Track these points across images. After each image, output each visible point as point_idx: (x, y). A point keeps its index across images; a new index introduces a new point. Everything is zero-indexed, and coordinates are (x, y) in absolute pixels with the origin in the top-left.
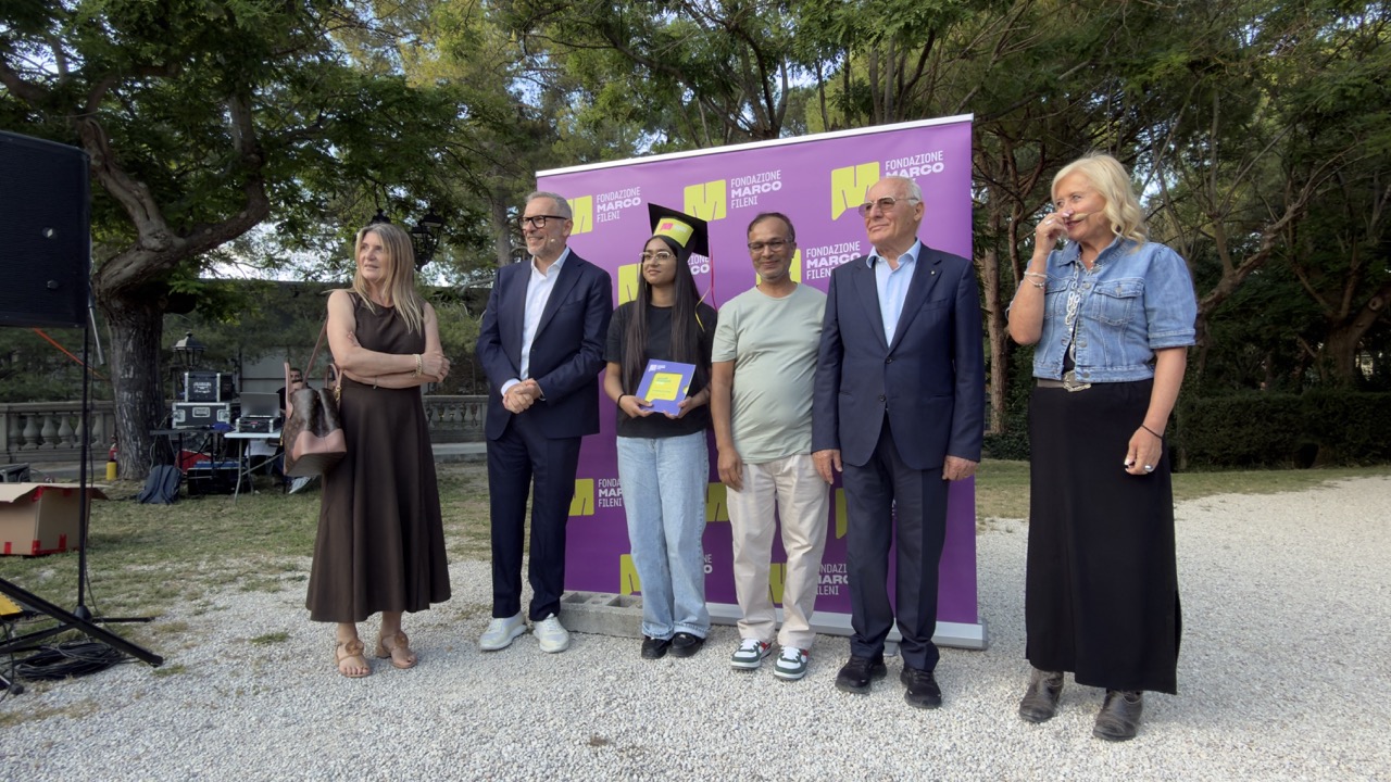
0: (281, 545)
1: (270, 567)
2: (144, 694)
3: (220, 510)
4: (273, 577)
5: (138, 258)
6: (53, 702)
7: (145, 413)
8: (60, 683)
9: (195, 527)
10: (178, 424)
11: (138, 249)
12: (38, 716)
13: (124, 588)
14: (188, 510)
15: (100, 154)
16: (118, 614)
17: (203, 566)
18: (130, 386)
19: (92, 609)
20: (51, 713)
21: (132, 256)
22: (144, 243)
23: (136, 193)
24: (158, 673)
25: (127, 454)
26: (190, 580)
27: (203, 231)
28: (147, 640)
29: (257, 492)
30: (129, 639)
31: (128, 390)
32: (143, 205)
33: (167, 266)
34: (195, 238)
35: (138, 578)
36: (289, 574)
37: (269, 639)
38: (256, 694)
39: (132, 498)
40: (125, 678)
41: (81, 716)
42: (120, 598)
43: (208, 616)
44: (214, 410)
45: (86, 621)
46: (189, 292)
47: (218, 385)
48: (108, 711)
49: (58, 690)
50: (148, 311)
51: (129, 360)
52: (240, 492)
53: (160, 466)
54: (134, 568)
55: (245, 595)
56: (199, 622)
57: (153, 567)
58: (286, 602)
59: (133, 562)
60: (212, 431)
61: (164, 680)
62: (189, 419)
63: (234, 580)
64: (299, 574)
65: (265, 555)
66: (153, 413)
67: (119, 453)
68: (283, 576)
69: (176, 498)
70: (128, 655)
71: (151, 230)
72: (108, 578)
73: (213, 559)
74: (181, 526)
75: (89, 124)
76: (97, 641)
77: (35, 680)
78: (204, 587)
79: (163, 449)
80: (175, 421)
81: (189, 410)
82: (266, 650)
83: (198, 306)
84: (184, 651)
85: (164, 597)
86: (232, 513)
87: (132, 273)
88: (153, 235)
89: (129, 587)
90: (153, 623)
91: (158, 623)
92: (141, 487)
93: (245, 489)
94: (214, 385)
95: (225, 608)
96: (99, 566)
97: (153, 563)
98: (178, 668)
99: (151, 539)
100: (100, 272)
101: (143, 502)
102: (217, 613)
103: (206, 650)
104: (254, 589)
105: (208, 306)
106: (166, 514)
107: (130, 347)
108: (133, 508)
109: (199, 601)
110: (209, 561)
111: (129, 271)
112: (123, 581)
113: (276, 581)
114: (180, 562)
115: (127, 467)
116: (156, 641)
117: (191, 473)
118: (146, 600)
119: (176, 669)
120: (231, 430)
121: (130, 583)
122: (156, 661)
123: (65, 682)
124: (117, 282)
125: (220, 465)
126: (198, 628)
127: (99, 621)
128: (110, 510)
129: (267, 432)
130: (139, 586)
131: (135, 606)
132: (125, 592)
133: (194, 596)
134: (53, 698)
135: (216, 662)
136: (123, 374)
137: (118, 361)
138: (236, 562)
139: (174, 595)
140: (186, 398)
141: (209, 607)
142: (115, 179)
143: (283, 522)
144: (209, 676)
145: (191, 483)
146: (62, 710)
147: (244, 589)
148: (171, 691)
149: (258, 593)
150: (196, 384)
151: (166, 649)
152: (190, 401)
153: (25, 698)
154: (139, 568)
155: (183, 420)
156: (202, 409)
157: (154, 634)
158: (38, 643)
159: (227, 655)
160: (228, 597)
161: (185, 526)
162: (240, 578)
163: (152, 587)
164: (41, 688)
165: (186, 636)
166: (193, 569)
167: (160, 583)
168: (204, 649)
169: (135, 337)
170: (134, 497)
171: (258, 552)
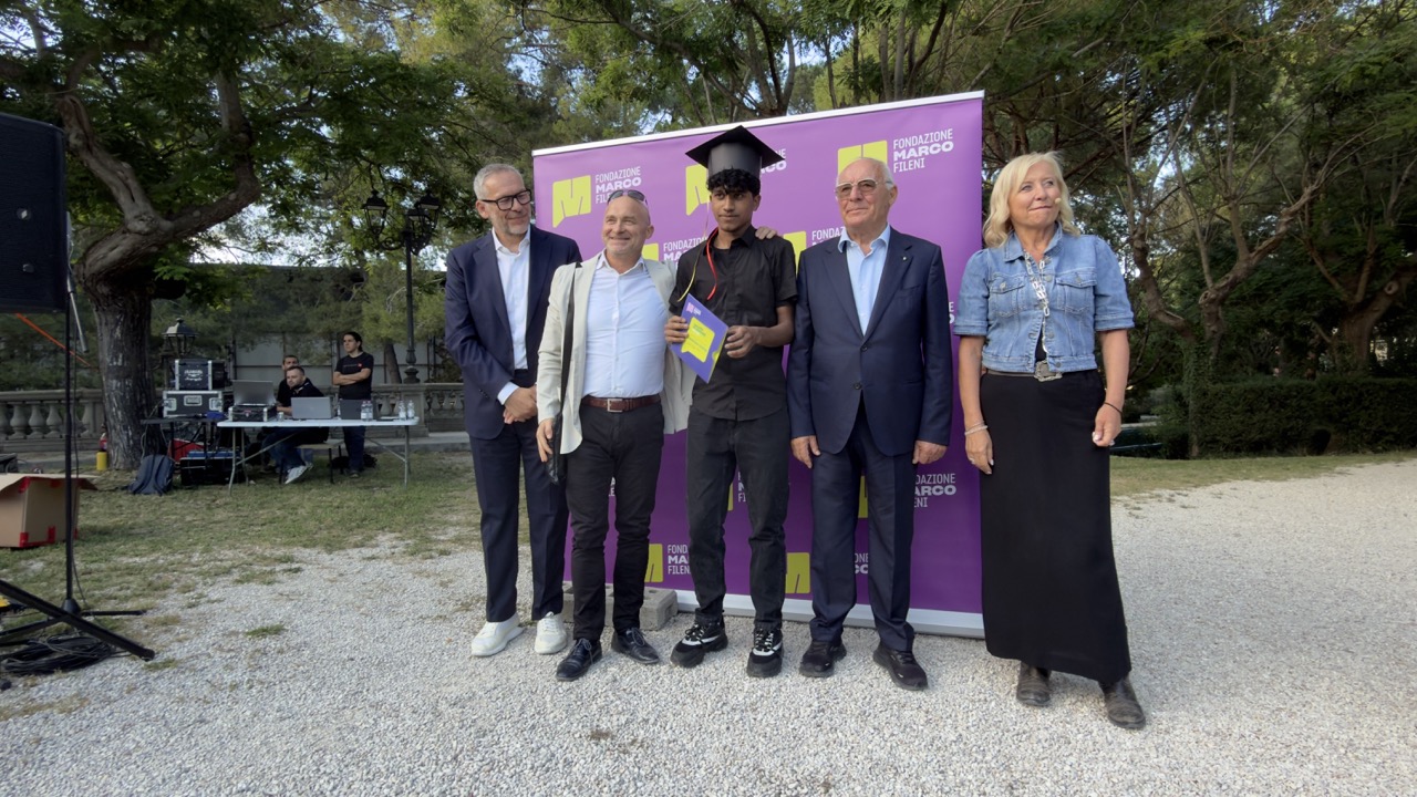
0: (276, 535)
1: (265, 558)
2: (135, 689)
3: (214, 501)
4: (268, 569)
5: (124, 242)
6: (41, 697)
7: (136, 402)
8: (49, 678)
9: (188, 518)
10: (169, 413)
11: (124, 233)
12: (26, 712)
13: (115, 580)
14: (181, 501)
15: (81, 132)
16: (108, 607)
17: (196, 558)
18: (121, 374)
19: (81, 603)
20: (40, 708)
21: (117, 239)
22: (130, 226)
23: (120, 173)
24: (149, 667)
25: (116, 444)
26: (183, 572)
27: (191, 214)
28: (139, 634)
29: (252, 482)
30: (119, 633)
31: (117, 378)
32: (127, 186)
33: (154, 249)
34: (183, 220)
35: (130, 570)
36: (285, 566)
37: (263, 632)
38: (251, 687)
39: (123, 489)
40: (116, 672)
41: (70, 711)
42: (112, 591)
43: (201, 609)
44: (206, 398)
45: (75, 615)
46: (176, 278)
47: (210, 372)
48: (97, 706)
49: (46, 685)
50: (136, 298)
51: (117, 347)
52: (234, 482)
53: (151, 456)
54: (125, 560)
55: (240, 587)
56: (193, 615)
57: (145, 559)
58: (282, 595)
59: (124, 554)
60: (204, 420)
61: (156, 675)
62: (181, 408)
63: (228, 572)
64: (295, 566)
65: (260, 546)
66: (144, 402)
67: (110, 442)
68: (278, 569)
69: (168, 489)
70: (118, 649)
71: (136, 213)
72: (98, 571)
73: (207, 550)
74: (174, 517)
75: (69, 101)
76: (87, 635)
77: (23, 675)
78: (198, 579)
79: (154, 438)
80: (166, 409)
81: (180, 398)
82: (261, 643)
83: (188, 291)
84: (176, 644)
85: (156, 590)
86: (226, 504)
87: (119, 256)
88: (139, 218)
89: (120, 580)
90: (145, 616)
91: (150, 616)
92: (131, 478)
93: (240, 479)
94: (206, 372)
95: (219, 601)
96: (89, 558)
97: (145, 556)
98: (170, 662)
99: (143, 531)
100: (85, 257)
101: (134, 493)
102: (210, 605)
103: (198, 644)
104: (248, 581)
105: (197, 291)
106: (159, 504)
107: (118, 333)
108: (124, 499)
109: (192, 593)
110: (202, 553)
111: (115, 255)
112: (114, 574)
113: (272, 572)
114: (173, 553)
115: (118, 457)
116: (148, 635)
117: (184, 463)
118: (138, 593)
119: (168, 663)
120: (224, 418)
121: (121, 575)
122: (146, 654)
123: (54, 677)
124: (103, 267)
125: (213, 455)
126: (191, 620)
127: (88, 614)
128: (100, 501)
129: (262, 420)
130: (131, 578)
131: (127, 599)
132: (116, 585)
133: (186, 589)
134: (42, 693)
135: (209, 656)
136: (112, 362)
137: (106, 349)
138: (230, 553)
139: (166, 587)
140: (177, 386)
141: (203, 600)
142: (97, 158)
143: (279, 513)
144: (202, 670)
145: (184, 474)
146: (51, 706)
147: (239, 582)
148: (162, 685)
149: (253, 585)
150: (187, 372)
151: (158, 643)
152: (181, 389)
153: (12, 693)
154: (130, 560)
155: (174, 408)
156: (193, 397)
157: (146, 627)
158: (26, 637)
159: (220, 648)
160: (221, 590)
161: (178, 517)
162: (234, 570)
163: (144, 579)
164: (29, 683)
165: (179, 629)
166: (186, 560)
167: (152, 576)
168: (197, 642)
169: (123, 324)
170: (126, 488)
171: (253, 543)
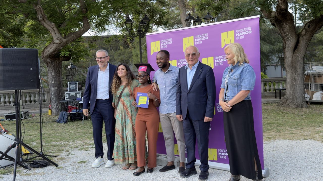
1: (87, 144)
2: (54, 172)
3: (78, 126)
4: (87, 147)
7: (58, 94)
9: (71, 131)
10: (67, 98)
12: (34, 174)
14: (69, 126)
17: (70, 144)
20: (36, 174)
21: (52, 46)
22: (55, 42)
23: (52, 26)
24: (57, 168)
26: (67, 147)
30: (52, 160)
31: (53, 87)
32: (54, 30)
33: (61, 48)
34: (69, 38)
36: (92, 146)
37: (82, 162)
38: (76, 174)
40: (51, 168)
41: (42, 175)
43: (70, 156)
44: (76, 94)
45: (43, 156)
48: (47, 174)
49: (37, 170)
53: (62, 112)
54: (54, 143)
55: (80, 151)
56: (67, 157)
57: (59, 143)
58: (89, 154)
59: (54, 141)
60: (76, 101)
61: (58, 170)
62: (70, 97)
63: (77, 147)
65: (87, 140)
67: (52, 107)
68: (89, 147)
70: (51, 164)
73: (73, 141)
75: (38, 7)
76: (45, 160)
78: (70, 149)
79: (64, 106)
81: (69, 94)
82: (81, 165)
84: (63, 164)
85: (60, 151)
86: (81, 127)
88: (57, 39)
90: (57, 157)
93: (86, 119)
94: (76, 86)
95: (74, 154)
98: (61, 167)
101: (58, 123)
104: (82, 150)
107: (53, 73)
109: (68, 152)
111: (51, 50)
114: (65, 142)
115: (54, 112)
116: (57, 161)
117: (71, 114)
118: (56, 151)
120: (81, 100)
121: (53, 147)
122: (57, 165)
123: (39, 169)
124: (48, 54)
125: (78, 111)
126: (67, 159)
127: (45, 156)
130: (55, 148)
134: (37, 171)
135: (69, 167)
137: (50, 78)
138: (79, 142)
139: (62, 150)
140: (69, 90)
141: (70, 154)
142: (46, 22)
144: (67, 169)
145: (71, 117)
146: (38, 174)
148: (59, 172)
150: (71, 86)
151: (59, 163)
153: (32, 171)
156: (73, 94)
158: (33, 160)
159: (72, 165)
160: (75, 152)
161: (68, 131)
162: (79, 147)
163: (58, 148)
164: (34, 169)
165: (64, 160)
166: (68, 144)
167: (60, 147)
168: (67, 163)
169: (54, 70)
170: (56, 121)
171: (85, 139)
